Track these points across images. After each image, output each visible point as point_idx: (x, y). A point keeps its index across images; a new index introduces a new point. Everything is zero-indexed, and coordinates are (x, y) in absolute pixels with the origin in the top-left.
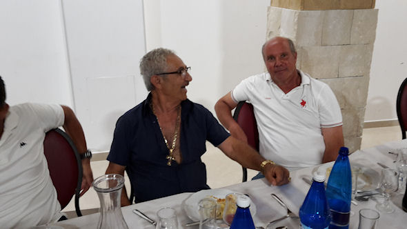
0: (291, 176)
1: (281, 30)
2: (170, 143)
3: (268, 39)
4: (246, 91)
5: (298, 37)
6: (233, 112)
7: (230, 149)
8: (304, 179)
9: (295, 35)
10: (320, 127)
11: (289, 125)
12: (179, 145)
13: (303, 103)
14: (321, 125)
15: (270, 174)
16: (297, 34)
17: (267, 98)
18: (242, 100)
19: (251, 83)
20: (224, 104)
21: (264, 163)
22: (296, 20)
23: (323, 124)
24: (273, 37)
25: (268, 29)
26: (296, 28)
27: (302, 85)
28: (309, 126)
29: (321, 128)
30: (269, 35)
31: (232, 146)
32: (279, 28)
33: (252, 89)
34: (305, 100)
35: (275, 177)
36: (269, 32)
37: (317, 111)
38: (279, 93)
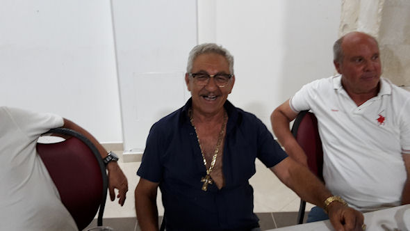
0: (365, 222)
1: (359, 23)
2: (210, 161)
3: (342, 35)
4: (307, 99)
5: (382, 31)
6: (292, 124)
7: (286, 174)
8: (383, 226)
9: (377, 30)
10: (401, 151)
11: (362, 147)
12: (221, 165)
13: (381, 120)
14: (403, 150)
15: (336, 217)
16: (380, 28)
17: (333, 110)
18: (303, 109)
19: (315, 90)
20: (282, 115)
21: (330, 200)
22: (380, 10)
23: (405, 148)
24: (347, 32)
25: (342, 22)
26: (380, 20)
27: (380, 95)
28: (386, 149)
29: (402, 153)
30: (343, 30)
31: (289, 171)
32: (356, 20)
33: (315, 97)
34: (383, 115)
35: (343, 222)
36: (343, 25)
37: (398, 131)
38: (349, 105)
